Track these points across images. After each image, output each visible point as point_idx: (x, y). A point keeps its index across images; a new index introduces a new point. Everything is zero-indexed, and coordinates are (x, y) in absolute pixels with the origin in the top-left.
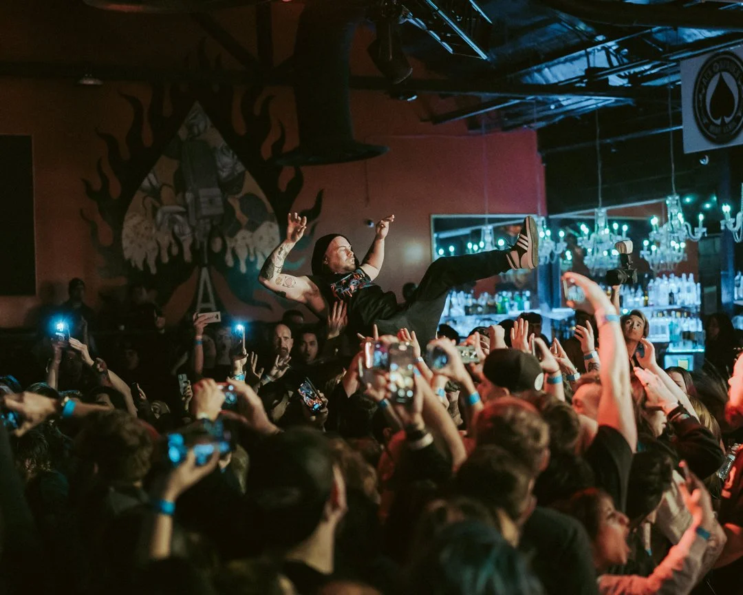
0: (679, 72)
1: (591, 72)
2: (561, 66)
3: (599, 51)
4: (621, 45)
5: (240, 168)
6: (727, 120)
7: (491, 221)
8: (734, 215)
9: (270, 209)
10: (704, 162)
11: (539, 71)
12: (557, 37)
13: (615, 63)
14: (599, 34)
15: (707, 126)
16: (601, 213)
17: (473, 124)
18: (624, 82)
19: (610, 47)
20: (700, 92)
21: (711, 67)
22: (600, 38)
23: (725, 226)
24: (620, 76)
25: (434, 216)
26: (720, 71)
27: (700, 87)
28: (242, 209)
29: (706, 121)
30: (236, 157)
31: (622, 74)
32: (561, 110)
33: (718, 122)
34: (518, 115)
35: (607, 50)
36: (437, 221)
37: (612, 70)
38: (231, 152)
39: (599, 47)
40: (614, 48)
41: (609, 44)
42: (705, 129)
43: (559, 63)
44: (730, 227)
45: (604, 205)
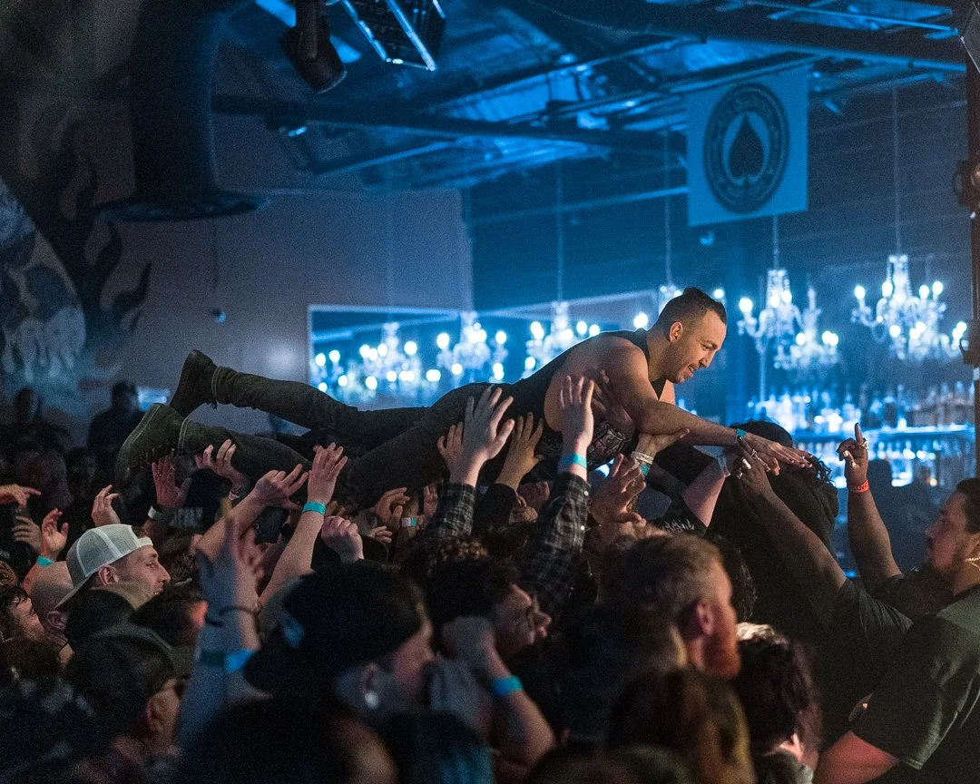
0: (684, 110)
1: (554, 106)
2: (506, 99)
3: (564, 78)
4: (598, 70)
5: (28, 227)
6: (753, 179)
7: (397, 318)
8: (756, 314)
9: (71, 288)
10: (707, 241)
11: (473, 104)
12: (503, 56)
13: (587, 94)
14: (565, 53)
15: (723, 187)
16: (562, 307)
17: (372, 177)
18: (600, 123)
19: (581, 73)
20: (714, 137)
21: (731, 105)
22: (568, 59)
23: (745, 329)
24: (594, 115)
25: (313, 308)
26: (744, 110)
27: (715, 132)
28: (30, 287)
29: (722, 180)
30: (22, 210)
31: (596, 110)
32: (499, 162)
33: (740, 182)
34: (440, 166)
35: (576, 76)
36: (317, 315)
37: (581, 103)
38: (15, 203)
39: (563, 72)
40: (587, 74)
41: (581, 68)
42: (720, 191)
43: (503, 94)
44: (751, 332)
45: (566, 298)
